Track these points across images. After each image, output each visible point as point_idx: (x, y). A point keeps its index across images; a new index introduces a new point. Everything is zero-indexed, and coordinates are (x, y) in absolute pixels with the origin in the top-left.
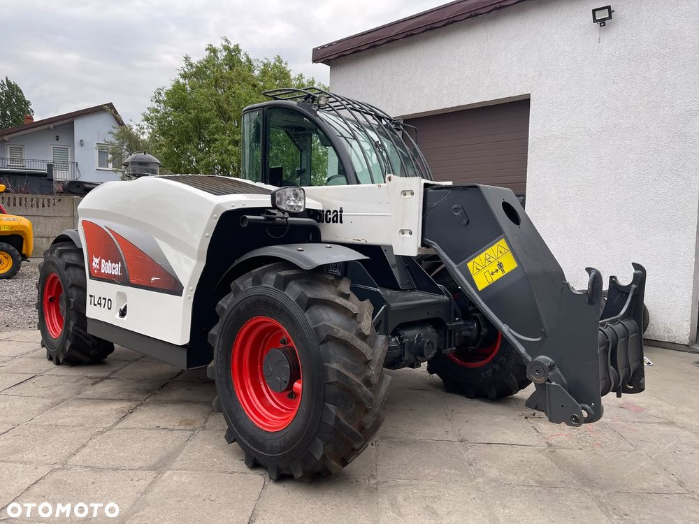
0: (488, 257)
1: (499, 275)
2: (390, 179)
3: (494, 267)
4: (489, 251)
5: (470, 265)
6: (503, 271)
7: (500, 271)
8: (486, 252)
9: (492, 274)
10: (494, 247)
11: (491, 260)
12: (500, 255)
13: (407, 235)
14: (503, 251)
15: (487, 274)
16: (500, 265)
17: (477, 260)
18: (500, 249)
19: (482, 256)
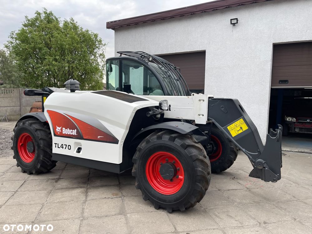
0: (236, 125)
1: (241, 131)
2: (193, 95)
3: (239, 128)
4: (236, 123)
5: (228, 128)
6: (242, 130)
7: (241, 130)
8: (235, 123)
9: (238, 131)
10: (238, 121)
11: (237, 126)
12: (241, 124)
13: (201, 116)
14: (242, 123)
15: (236, 131)
16: (241, 128)
17: (231, 126)
18: (241, 122)
19: (233, 124)
